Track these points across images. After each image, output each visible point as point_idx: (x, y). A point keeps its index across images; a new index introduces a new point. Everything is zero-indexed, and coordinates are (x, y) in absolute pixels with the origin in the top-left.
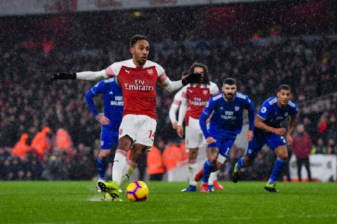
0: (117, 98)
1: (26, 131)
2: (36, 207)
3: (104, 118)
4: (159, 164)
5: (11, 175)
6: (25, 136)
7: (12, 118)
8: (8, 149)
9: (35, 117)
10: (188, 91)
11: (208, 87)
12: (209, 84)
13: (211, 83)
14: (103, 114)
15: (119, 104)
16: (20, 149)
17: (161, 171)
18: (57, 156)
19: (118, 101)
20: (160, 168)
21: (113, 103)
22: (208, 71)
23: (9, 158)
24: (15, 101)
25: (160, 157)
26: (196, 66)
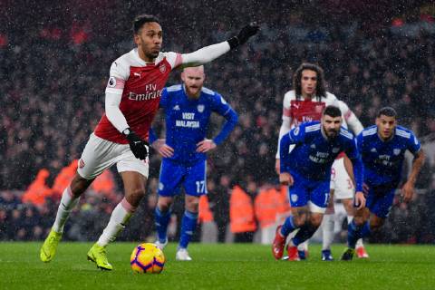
0: (187, 116)
1: (45, 165)
2: (61, 282)
3: (165, 146)
4: (249, 218)
5: (22, 233)
6: (43, 174)
7: (25, 146)
8: (18, 193)
9: (59, 143)
10: (292, 106)
11: (323, 100)
12: (325, 96)
13: (328, 93)
14: (164, 140)
15: (189, 124)
16: (35, 193)
17: (251, 228)
18: (93, 205)
19: (186, 121)
20: (251, 223)
21: (178, 123)
22: (323, 76)
23: (20, 207)
24: (29, 119)
25: (250, 206)
26: (305, 68)
